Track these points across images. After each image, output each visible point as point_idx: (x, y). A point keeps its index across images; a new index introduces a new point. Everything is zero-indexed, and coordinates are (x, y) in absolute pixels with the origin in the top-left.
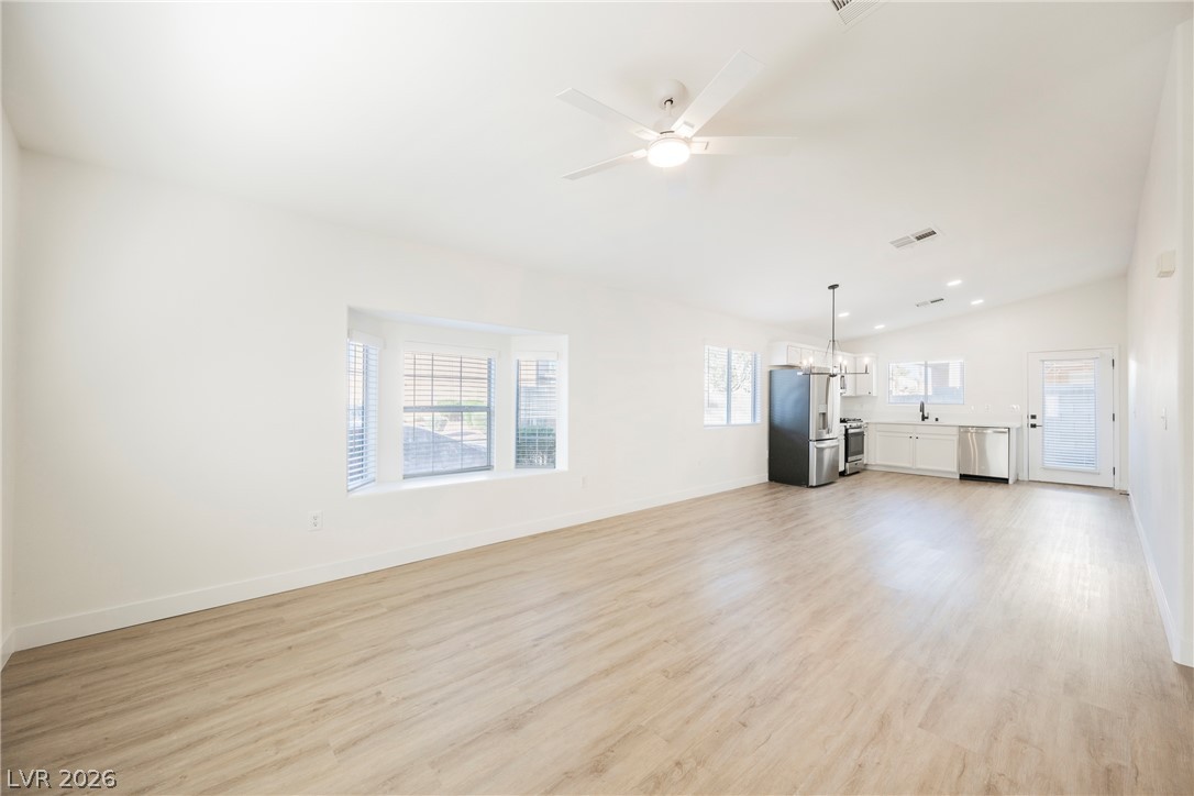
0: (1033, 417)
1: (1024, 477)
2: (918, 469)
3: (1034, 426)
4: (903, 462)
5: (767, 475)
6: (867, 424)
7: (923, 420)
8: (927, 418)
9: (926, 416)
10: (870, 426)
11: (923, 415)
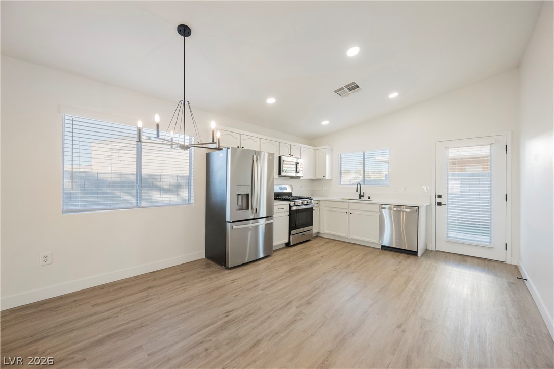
0: (440, 196)
1: (431, 247)
2: (352, 239)
3: (440, 204)
4: (341, 233)
5: (203, 251)
6: (319, 201)
7: (360, 198)
8: (363, 196)
9: (362, 194)
10: (320, 203)
11: (360, 194)
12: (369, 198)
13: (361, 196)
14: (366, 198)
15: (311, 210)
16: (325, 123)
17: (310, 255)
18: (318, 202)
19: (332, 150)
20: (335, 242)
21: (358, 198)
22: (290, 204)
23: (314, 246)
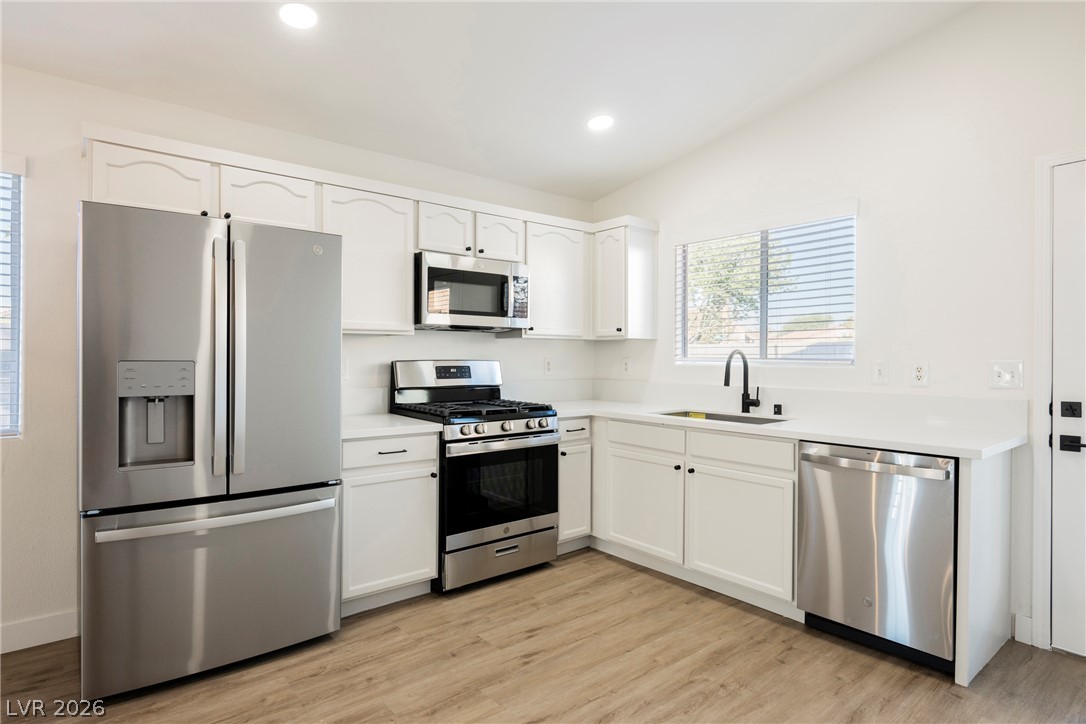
0: (1072, 411)
1: (1033, 631)
3: (1072, 443)
6: (591, 418)
7: (746, 409)
8: (756, 403)
9: (753, 396)
10: (597, 425)
11: (746, 395)
12: (778, 409)
13: (748, 403)
14: (765, 411)
15: (550, 454)
16: (601, 123)
17: (486, 643)
18: (585, 423)
19: (656, 233)
20: (642, 577)
21: (737, 411)
22: (441, 434)
23: (539, 598)
